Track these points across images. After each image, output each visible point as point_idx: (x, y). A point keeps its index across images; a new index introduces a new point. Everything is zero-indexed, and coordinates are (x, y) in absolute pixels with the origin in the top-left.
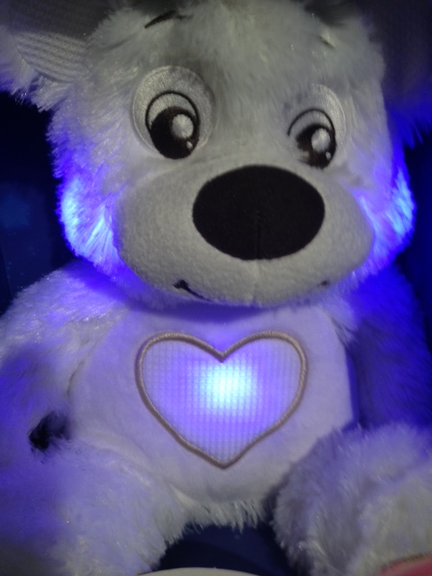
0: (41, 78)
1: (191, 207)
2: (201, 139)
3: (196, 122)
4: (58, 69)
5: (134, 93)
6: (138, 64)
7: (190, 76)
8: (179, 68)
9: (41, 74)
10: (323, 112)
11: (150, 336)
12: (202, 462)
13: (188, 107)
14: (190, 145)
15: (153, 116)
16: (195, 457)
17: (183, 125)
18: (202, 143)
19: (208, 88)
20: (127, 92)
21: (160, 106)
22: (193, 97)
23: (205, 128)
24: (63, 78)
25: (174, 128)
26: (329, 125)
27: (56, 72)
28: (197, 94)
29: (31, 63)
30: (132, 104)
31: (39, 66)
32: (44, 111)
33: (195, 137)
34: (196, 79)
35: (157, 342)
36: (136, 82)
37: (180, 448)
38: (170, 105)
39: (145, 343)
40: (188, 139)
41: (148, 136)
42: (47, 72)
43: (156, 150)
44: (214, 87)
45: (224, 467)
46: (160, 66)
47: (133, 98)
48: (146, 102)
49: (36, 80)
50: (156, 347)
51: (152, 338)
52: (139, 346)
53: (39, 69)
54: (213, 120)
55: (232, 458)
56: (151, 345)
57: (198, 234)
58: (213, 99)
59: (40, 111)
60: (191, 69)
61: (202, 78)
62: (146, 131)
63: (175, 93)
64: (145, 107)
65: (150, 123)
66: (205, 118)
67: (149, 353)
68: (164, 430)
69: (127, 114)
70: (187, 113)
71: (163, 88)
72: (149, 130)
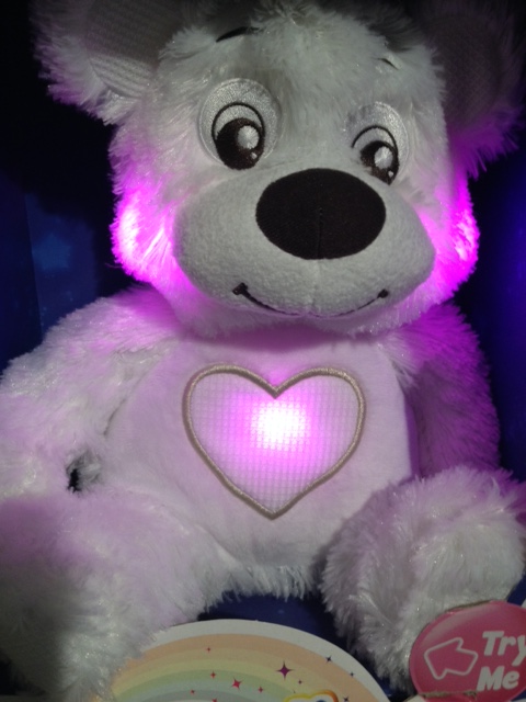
0: (109, 92)
1: (255, 206)
2: (266, 150)
3: (262, 133)
4: (127, 83)
5: (202, 105)
6: (208, 76)
7: (258, 88)
8: (248, 80)
9: (109, 87)
10: (386, 130)
11: (200, 368)
12: (249, 509)
13: (254, 118)
14: (254, 155)
15: (220, 126)
16: (241, 504)
17: (249, 136)
18: (266, 155)
19: (275, 100)
20: (196, 103)
21: (227, 117)
22: (261, 109)
23: (270, 139)
24: (131, 93)
25: (240, 139)
26: (392, 145)
27: (124, 86)
28: (264, 105)
29: (101, 76)
30: (199, 114)
31: (109, 79)
32: (110, 125)
33: (259, 148)
34: (264, 92)
35: (207, 375)
36: (205, 92)
37: (226, 492)
38: (236, 116)
39: (195, 376)
40: (253, 150)
41: (214, 146)
42: (116, 86)
43: (220, 161)
44: (281, 98)
45: (272, 517)
46: (229, 78)
47: (200, 109)
48: (214, 113)
49: (104, 93)
50: (206, 379)
51: (202, 371)
52: (188, 379)
53: (109, 82)
54: (279, 131)
55: (281, 507)
56: (201, 378)
57: (260, 233)
58: (279, 110)
59: (106, 124)
60: (260, 82)
61: (270, 91)
62: (212, 142)
63: (242, 104)
64: (212, 118)
65: (216, 134)
66: (271, 129)
67: (198, 386)
68: (210, 472)
69: (194, 125)
70: (253, 125)
71: (230, 100)
72: (216, 142)
